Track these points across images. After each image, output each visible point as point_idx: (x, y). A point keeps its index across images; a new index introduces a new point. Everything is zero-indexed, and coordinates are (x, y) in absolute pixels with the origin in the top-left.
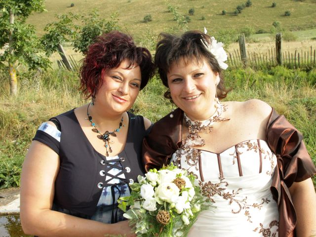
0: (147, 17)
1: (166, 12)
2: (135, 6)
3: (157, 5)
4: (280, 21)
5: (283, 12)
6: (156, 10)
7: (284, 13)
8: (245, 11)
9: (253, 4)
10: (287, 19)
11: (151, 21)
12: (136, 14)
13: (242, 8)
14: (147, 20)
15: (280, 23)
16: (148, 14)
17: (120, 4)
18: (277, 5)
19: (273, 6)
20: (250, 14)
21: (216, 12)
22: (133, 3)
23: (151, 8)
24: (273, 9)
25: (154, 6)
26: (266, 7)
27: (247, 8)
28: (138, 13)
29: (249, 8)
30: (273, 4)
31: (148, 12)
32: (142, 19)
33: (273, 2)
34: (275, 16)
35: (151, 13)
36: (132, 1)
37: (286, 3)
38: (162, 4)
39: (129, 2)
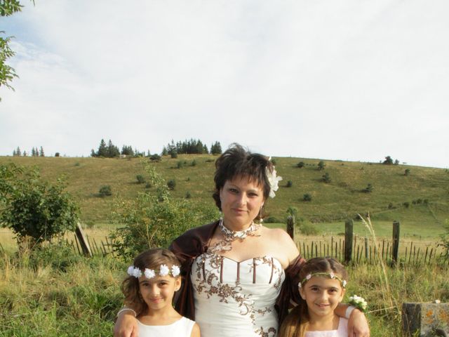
0: (104, 188)
1: (134, 183)
2: (87, 171)
3: (120, 171)
5: (302, 195)
6: (119, 179)
7: (303, 197)
10: (306, 205)
11: (110, 195)
12: (87, 184)
14: (105, 193)
15: (296, 208)
16: (106, 184)
17: (64, 167)
18: (294, 184)
19: (289, 185)
21: (207, 187)
22: (84, 167)
23: (111, 175)
24: (287, 189)
25: (115, 173)
28: (91, 183)
30: (289, 182)
31: (107, 182)
32: (97, 191)
33: (288, 179)
34: (290, 200)
35: (110, 184)
36: (81, 165)
37: (306, 183)
38: (128, 170)
39: (77, 165)
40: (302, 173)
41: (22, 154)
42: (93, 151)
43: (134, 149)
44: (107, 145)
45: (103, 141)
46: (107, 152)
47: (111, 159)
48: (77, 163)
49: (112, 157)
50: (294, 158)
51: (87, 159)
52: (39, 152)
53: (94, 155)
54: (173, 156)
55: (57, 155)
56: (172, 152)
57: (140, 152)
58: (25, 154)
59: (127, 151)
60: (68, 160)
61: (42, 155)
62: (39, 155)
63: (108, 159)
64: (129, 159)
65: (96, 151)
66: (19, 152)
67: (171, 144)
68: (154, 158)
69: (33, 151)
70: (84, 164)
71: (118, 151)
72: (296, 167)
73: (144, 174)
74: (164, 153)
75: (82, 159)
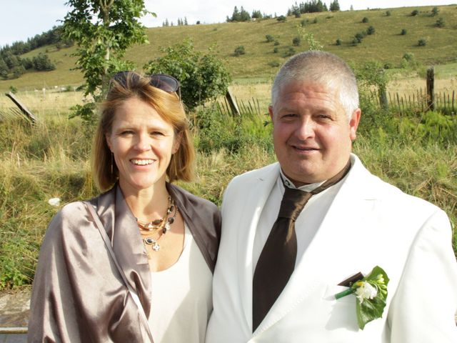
0: (239, 48)
1: (264, 42)
2: (223, 35)
3: (252, 33)
4: (413, 52)
5: (416, 41)
6: (251, 39)
7: (417, 43)
8: (366, 40)
9: (376, 30)
10: (421, 50)
11: (244, 54)
12: (224, 45)
13: (363, 36)
14: (239, 52)
15: (413, 54)
16: (240, 45)
17: (204, 33)
18: (408, 32)
19: (403, 33)
20: (373, 44)
22: (220, 31)
23: (244, 37)
24: (402, 37)
25: (247, 35)
26: (394, 35)
27: (368, 36)
28: (227, 44)
29: (372, 36)
30: (403, 30)
31: (241, 43)
32: (232, 52)
33: (402, 28)
34: (405, 47)
35: (243, 44)
36: (219, 29)
37: (420, 29)
38: (258, 31)
39: (215, 30)
40: (416, 20)
41: (170, 25)
42: (228, 17)
43: (262, 13)
44: (239, 11)
45: (236, 8)
46: (240, 17)
47: (243, 23)
48: (215, 28)
49: (243, 21)
50: (408, 8)
51: (224, 24)
52: (184, 22)
53: (228, 20)
54: (297, 16)
55: (198, 23)
56: (295, 13)
57: (268, 15)
58: (172, 24)
59: (256, 15)
60: (208, 26)
61: (186, 24)
62: (184, 24)
63: (240, 23)
64: (259, 21)
65: (231, 16)
66: (167, 23)
67: (295, 5)
68: (281, 19)
69: (179, 21)
70: (221, 29)
71: (248, 15)
72: (410, 16)
73: (272, 33)
74: (289, 14)
75: (219, 25)
